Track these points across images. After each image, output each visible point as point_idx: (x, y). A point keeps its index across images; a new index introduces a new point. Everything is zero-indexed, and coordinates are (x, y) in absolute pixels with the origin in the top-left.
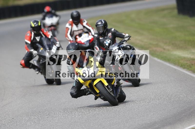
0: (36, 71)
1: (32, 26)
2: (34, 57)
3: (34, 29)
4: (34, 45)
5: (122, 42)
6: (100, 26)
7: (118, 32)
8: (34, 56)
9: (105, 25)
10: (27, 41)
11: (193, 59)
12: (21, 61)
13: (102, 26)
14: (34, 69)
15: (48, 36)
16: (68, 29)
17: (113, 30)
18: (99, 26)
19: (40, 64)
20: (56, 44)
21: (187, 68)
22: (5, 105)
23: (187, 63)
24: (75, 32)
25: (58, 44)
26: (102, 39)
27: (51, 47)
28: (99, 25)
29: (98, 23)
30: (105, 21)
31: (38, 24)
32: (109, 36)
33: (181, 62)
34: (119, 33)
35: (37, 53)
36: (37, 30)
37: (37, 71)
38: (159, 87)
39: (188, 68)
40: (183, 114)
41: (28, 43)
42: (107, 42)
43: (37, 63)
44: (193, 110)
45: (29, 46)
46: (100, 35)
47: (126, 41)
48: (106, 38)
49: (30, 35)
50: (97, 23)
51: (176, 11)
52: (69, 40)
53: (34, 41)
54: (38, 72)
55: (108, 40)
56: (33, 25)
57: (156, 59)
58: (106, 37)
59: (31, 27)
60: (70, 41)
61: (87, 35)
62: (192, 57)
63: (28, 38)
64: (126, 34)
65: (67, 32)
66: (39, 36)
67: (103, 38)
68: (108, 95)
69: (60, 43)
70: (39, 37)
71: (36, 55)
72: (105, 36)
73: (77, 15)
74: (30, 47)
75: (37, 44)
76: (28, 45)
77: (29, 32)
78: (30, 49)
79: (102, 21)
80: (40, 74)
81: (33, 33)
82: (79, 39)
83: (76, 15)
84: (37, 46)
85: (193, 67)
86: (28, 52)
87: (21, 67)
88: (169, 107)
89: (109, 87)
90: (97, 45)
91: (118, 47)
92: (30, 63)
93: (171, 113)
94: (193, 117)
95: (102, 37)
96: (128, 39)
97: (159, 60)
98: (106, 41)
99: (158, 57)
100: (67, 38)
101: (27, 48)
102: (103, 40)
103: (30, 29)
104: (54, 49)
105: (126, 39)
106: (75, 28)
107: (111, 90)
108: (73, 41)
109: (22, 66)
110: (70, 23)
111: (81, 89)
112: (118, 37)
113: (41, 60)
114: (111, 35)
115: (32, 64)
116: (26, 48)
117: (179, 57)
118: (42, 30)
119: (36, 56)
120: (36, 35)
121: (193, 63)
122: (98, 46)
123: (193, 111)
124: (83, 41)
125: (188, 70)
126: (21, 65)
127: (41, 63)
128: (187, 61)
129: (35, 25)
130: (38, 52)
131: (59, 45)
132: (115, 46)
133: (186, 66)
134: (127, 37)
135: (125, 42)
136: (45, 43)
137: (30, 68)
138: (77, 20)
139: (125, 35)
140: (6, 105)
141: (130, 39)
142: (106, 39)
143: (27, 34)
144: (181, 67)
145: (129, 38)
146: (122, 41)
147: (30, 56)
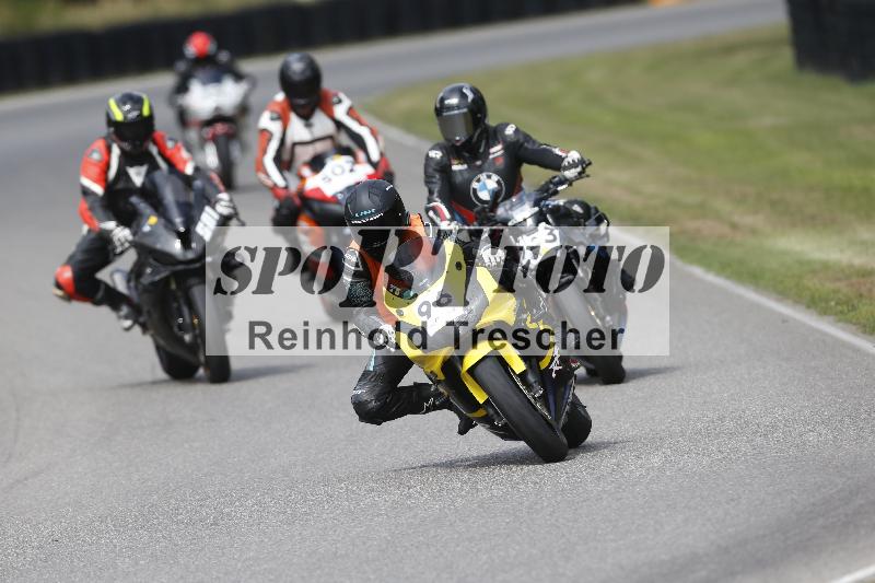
0: (120, 318)
1: (113, 118)
2: (115, 255)
3: (119, 130)
4: (118, 201)
5: (551, 186)
6: (454, 115)
7: (534, 142)
8: (119, 250)
9: (477, 109)
10: (86, 182)
11: (865, 273)
12: (59, 269)
13: (464, 114)
14: (115, 306)
15: (180, 166)
16: (266, 135)
17: (510, 131)
18: (452, 113)
19: (140, 287)
20: (217, 201)
21: (836, 314)
22: (18, 481)
23: (836, 291)
24: (298, 150)
25: (223, 203)
26: (460, 171)
27: (195, 212)
28: (451, 108)
29: (447, 102)
30: (475, 91)
31: (141, 110)
32: (494, 159)
33: (811, 283)
34: (536, 147)
35: (130, 238)
36: (136, 136)
37: (126, 317)
38: (708, 400)
39: (842, 312)
40: (821, 521)
41: (94, 194)
42: (486, 186)
43: (128, 281)
44: (862, 502)
45: (97, 205)
46: (454, 151)
47: (570, 182)
48: (480, 166)
49: (105, 157)
50: (442, 100)
51: (786, 56)
52: (269, 183)
53: (120, 185)
54: (128, 323)
55: (489, 177)
56: (118, 116)
57: (698, 271)
58: (479, 163)
59: (111, 122)
60: (274, 188)
61: (347, 162)
62: (858, 261)
63: (95, 171)
64: (569, 152)
65: (264, 152)
66: (141, 164)
67: (465, 166)
68: (526, 412)
69: (231, 201)
70: (144, 169)
71: (127, 245)
72: (478, 159)
73: (308, 73)
74: (100, 212)
75: (134, 199)
76: (91, 199)
77: (100, 144)
78: (102, 221)
79: (464, 91)
80: (137, 329)
81: (116, 151)
82: (313, 182)
83: (303, 72)
84: (132, 204)
85: (865, 309)
86: (89, 231)
87: (57, 296)
88: (756, 486)
89: (531, 378)
90: (440, 197)
91: (537, 209)
92: (99, 282)
93: (765, 517)
94: (863, 532)
95: (462, 160)
96: (580, 173)
97: (711, 278)
98: (479, 181)
99: (706, 261)
100: (262, 176)
101: (89, 214)
102: (466, 175)
103: (103, 129)
104: (205, 225)
105: (571, 173)
106: (297, 130)
107: (537, 391)
108: (286, 188)
109: (60, 293)
110: (277, 109)
111: (400, 385)
112: (531, 162)
113: (149, 270)
114: (502, 152)
115: (107, 286)
116: (82, 215)
117: (801, 263)
118: (158, 139)
119: (127, 249)
120: (128, 159)
121: (864, 290)
122: (443, 201)
123: (861, 505)
124: (329, 191)
125: (839, 321)
126: (59, 286)
127: (145, 280)
128: (839, 280)
129: (125, 114)
130: (134, 234)
131: (229, 207)
132: (521, 202)
133: (833, 303)
134: (573, 165)
135: (564, 186)
136: (169, 195)
137: (97, 303)
138: (306, 96)
139: (564, 155)
140: (26, 479)
141: (588, 176)
142: (481, 170)
143: (93, 151)
144: (808, 307)
145: (584, 169)
146: (551, 182)
147: (99, 251)
